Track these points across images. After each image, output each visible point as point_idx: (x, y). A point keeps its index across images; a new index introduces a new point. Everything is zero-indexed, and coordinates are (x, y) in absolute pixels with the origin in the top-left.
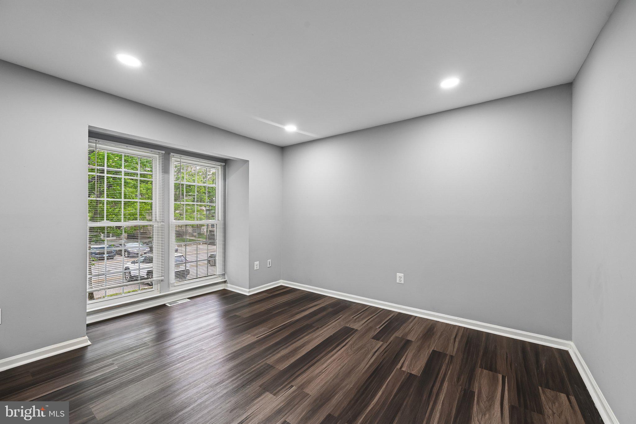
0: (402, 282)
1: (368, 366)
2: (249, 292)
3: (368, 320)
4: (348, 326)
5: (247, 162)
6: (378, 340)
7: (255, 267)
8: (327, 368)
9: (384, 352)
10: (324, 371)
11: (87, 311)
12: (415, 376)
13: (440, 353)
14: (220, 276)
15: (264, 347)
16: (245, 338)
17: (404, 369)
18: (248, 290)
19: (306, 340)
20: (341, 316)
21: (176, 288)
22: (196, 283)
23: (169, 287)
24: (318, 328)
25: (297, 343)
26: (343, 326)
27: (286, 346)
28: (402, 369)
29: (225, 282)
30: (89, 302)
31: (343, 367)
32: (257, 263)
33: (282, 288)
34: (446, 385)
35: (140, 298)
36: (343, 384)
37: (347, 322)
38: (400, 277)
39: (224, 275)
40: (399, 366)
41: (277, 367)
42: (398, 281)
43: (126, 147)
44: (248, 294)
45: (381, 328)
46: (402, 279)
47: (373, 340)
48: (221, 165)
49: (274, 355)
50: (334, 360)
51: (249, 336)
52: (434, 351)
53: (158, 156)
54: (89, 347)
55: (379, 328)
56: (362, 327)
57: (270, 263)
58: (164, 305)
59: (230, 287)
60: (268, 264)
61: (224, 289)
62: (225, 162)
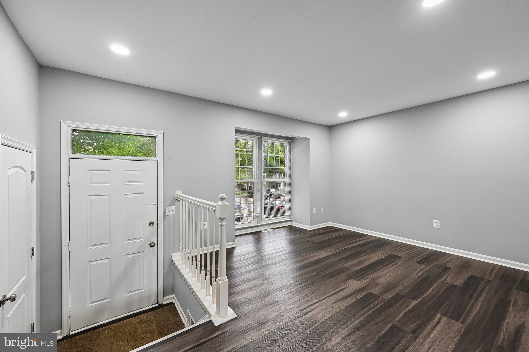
0: (438, 227)
1: (417, 276)
2: (310, 228)
3: (409, 252)
4: (394, 254)
5: (308, 139)
6: (422, 264)
7: (314, 211)
8: (387, 274)
9: (428, 271)
10: (385, 275)
11: (236, 228)
12: (457, 286)
13: (477, 278)
14: (288, 216)
15: (338, 259)
16: (323, 253)
17: (447, 281)
18: (309, 227)
19: (365, 258)
20: (386, 248)
21: (266, 221)
22: (272, 220)
23: (261, 220)
24: (370, 253)
25: (359, 259)
26: (390, 254)
27: (353, 259)
28: (446, 281)
29: (291, 221)
30: (236, 223)
31: (399, 274)
32: (314, 208)
33: (332, 227)
34: (484, 294)
35: (244, 226)
36: (402, 282)
37: (393, 252)
38: (436, 223)
39: (290, 216)
40: (443, 279)
41: (352, 269)
42: (434, 226)
43: (242, 136)
44: (309, 229)
45: (422, 258)
46: (438, 225)
47: (417, 264)
48: (288, 142)
49: (347, 263)
50: (391, 270)
51: (324, 252)
52: (471, 276)
53: (255, 139)
54: (236, 247)
55: (420, 257)
56: (405, 256)
57: (322, 209)
58: (260, 231)
59: (295, 224)
60: (321, 210)
61: (291, 225)
62: (291, 140)
